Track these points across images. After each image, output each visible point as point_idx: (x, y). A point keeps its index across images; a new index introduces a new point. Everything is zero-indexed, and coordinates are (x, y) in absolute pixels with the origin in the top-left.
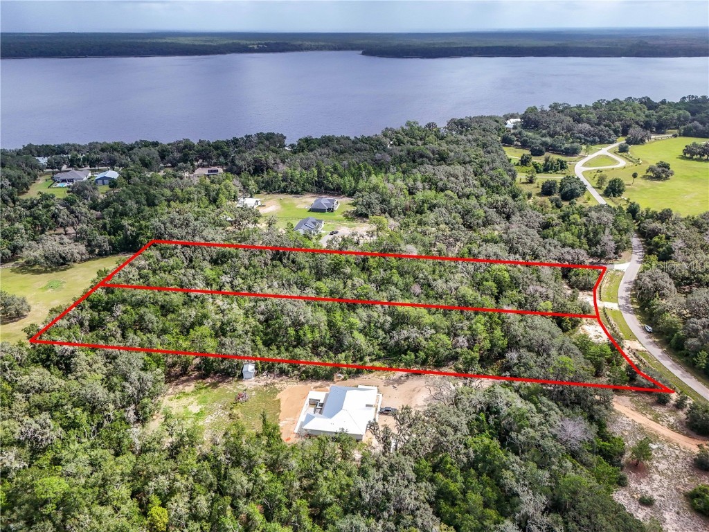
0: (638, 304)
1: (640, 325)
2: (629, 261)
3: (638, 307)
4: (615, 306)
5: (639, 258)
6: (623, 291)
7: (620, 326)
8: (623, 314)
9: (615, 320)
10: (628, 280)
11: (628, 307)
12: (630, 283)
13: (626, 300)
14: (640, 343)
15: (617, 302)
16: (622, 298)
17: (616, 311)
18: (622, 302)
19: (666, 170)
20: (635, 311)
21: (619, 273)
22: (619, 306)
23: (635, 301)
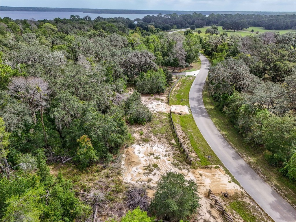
0: (212, 104)
1: (219, 133)
2: (199, 69)
3: (213, 107)
4: (185, 110)
5: (207, 67)
6: (194, 93)
7: (191, 139)
8: (195, 118)
9: (185, 129)
10: (199, 82)
11: (200, 108)
12: (201, 84)
13: (198, 101)
14: (227, 172)
15: (187, 103)
16: (193, 99)
17: (186, 116)
18: (193, 104)
19: (216, 30)
20: (209, 114)
21: (191, 78)
22: (190, 109)
23: (208, 101)
